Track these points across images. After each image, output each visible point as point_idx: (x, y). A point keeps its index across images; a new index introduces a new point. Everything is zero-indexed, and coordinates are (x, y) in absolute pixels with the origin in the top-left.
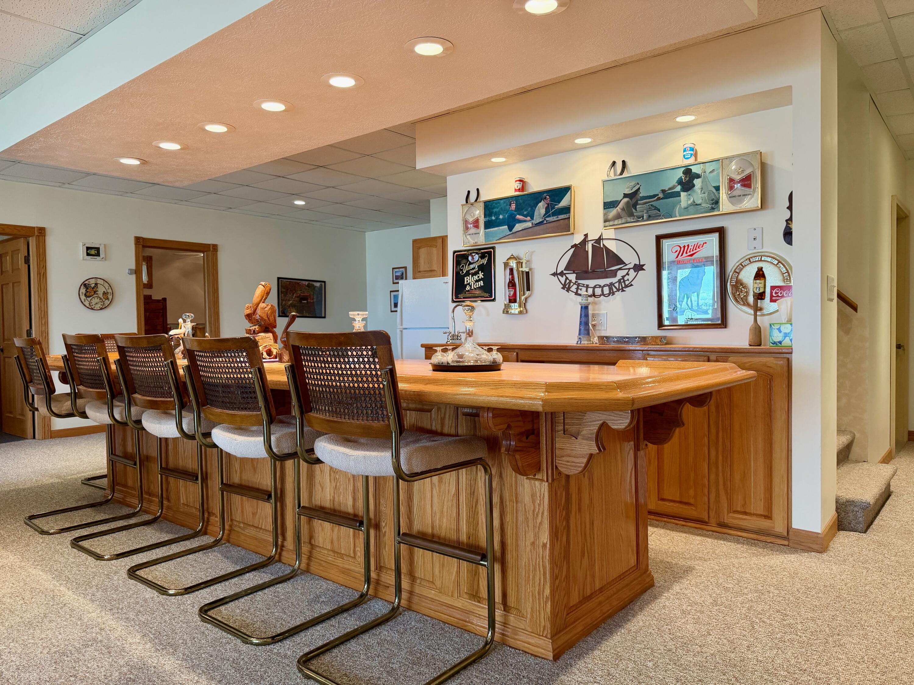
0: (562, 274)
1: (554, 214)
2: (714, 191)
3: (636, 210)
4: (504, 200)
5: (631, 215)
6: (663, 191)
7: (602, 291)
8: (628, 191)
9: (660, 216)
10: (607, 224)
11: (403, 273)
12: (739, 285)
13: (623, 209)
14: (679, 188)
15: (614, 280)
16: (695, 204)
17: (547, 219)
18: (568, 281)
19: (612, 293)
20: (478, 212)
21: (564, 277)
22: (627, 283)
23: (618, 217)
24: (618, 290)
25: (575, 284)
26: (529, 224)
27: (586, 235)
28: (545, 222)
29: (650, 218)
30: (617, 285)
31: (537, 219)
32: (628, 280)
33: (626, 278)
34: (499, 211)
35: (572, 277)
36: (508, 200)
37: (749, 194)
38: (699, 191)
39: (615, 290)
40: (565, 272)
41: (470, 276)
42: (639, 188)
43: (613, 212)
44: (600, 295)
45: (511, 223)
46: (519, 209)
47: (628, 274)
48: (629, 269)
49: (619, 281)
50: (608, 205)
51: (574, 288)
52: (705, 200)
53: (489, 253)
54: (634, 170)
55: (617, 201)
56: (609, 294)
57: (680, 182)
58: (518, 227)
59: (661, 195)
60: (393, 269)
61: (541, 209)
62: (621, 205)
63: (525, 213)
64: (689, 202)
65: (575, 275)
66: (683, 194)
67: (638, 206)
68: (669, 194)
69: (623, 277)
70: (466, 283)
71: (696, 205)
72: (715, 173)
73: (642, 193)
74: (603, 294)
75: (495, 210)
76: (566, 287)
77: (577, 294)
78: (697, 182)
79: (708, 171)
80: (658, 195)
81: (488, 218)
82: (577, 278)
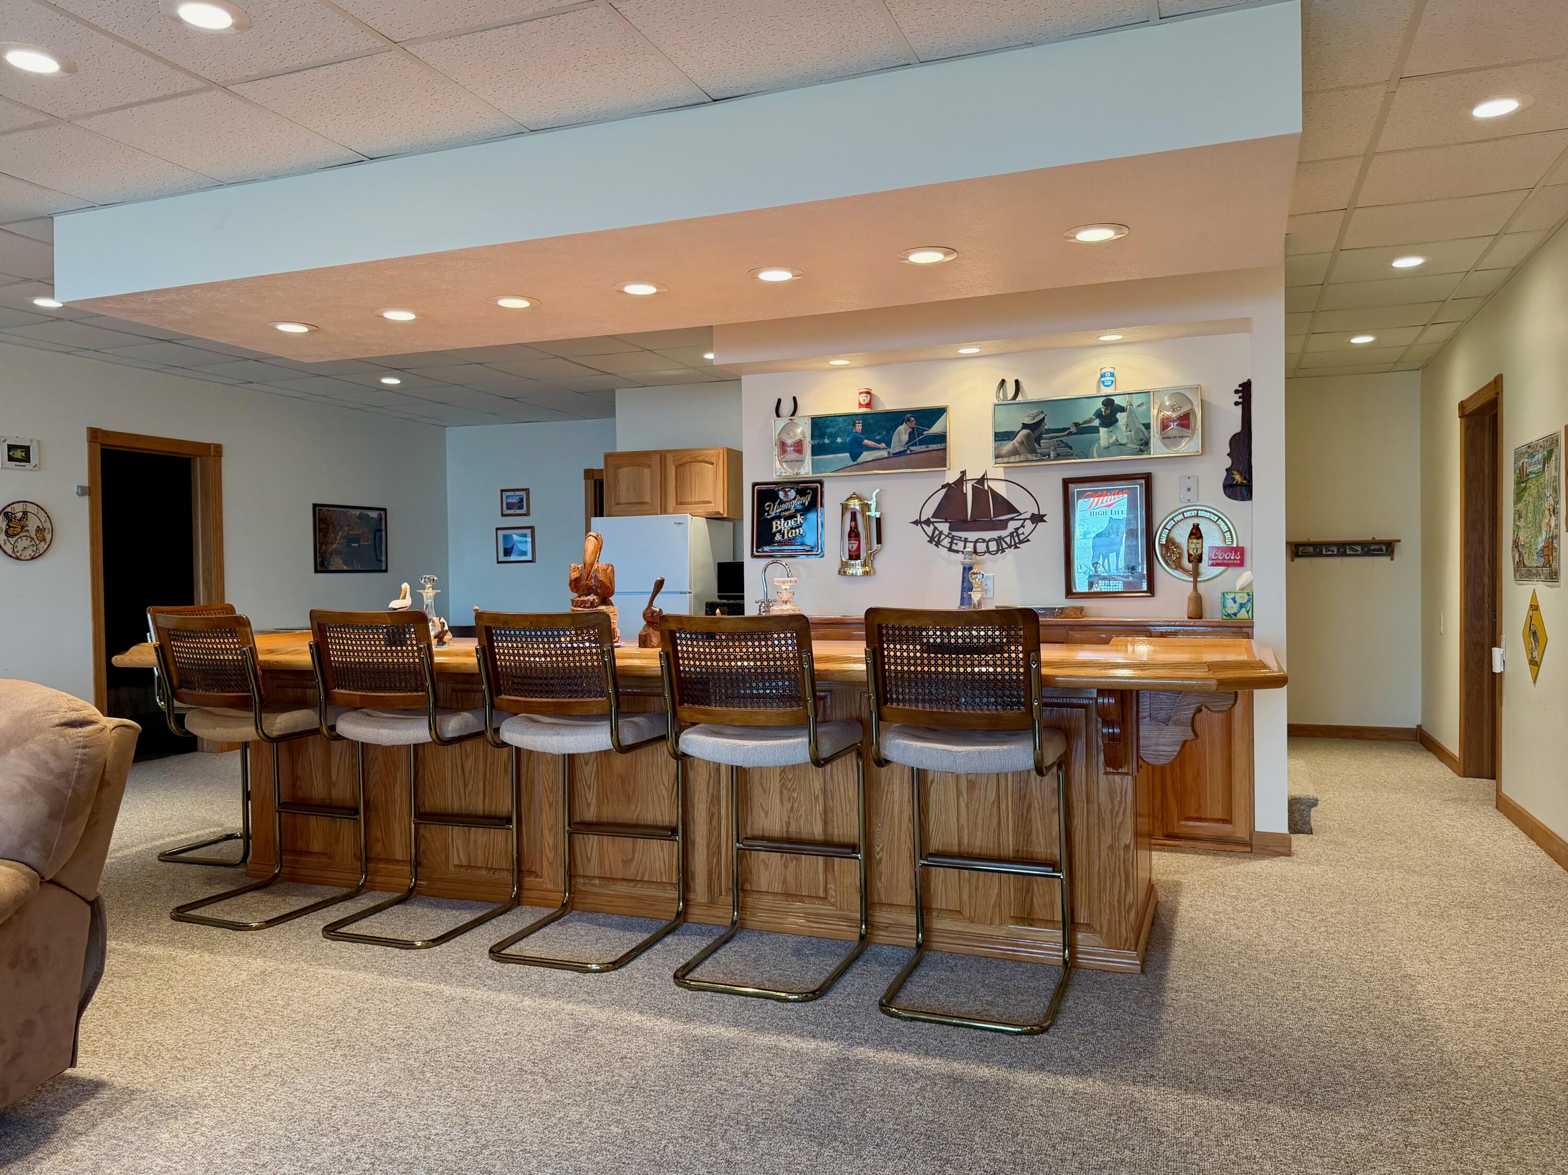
0: (928, 522)
1: (921, 443)
2: (1144, 429)
3: (1040, 446)
4: (845, 418)
5: (1033, 451)
6: (1076, 424)
7: (987, 547)
8: (1027, 421)
9: (1072, 455)
10: (999, 460)
11: (522, 500)
12: (1170, 544)
13: (1022, 443)
14: (1097, 422)
15: (1003, 533)
16: (1118, 444)
17: (912, 448)
18: (937, 532)
19: (1000, 550)
20: (803, 430)
21: (932, 527)
22: (1022, 537)
23: (1015, 452)
24: (1010, 546)
25: (947, 536)
26: (884, 454)
27: (963, 473)
28: (909, 452)
29: (1058, 456)
30: (1008, 540)
31: (896, 447)
32: (1023, 534)
33: (1020, 531)
34: (836, 432)
35: (944, 527)
36: (851, 418)
37: (1187, 437)
38: (1124, 428)
39: (1005, 546)
41: (782, 520)
42: (1044, 418)
43: (1008, 446)
44: (985, 553)
45: (855, 449)
46: (868, 431)
47: (1023, 526)
48: (1025, 520)
49: (1011, 535)
50: (1001, 437)
51: (946, 542)
52: (1132, 439)
53: (815, 490)
54: (1031, 393)
55: (1013, 432)
56: (997, 551)
57: (1098, 415)
58: (866, 456)
59: (1073, 430)
60: (502, 491)
61: (902, 433)
62: (1019, 438)
63: (878, 437)
64: (1111, 441)
65: (947, 525)
66: (1102, 430)
67: (1042, 441)
68: (1083, 429)
69: (1017, 529)
70: (774, 530)
71: (1120, 444)
72: (1144, 407)
73: (1048, 425)
74: (988, 551)
75: (829, 430)
76: (935, 540)
77: (950, 549)
78: (1121, 417)
79: (1135, 404)
80: (1069, 429)
81: (817, 441)
82: (950, 529)
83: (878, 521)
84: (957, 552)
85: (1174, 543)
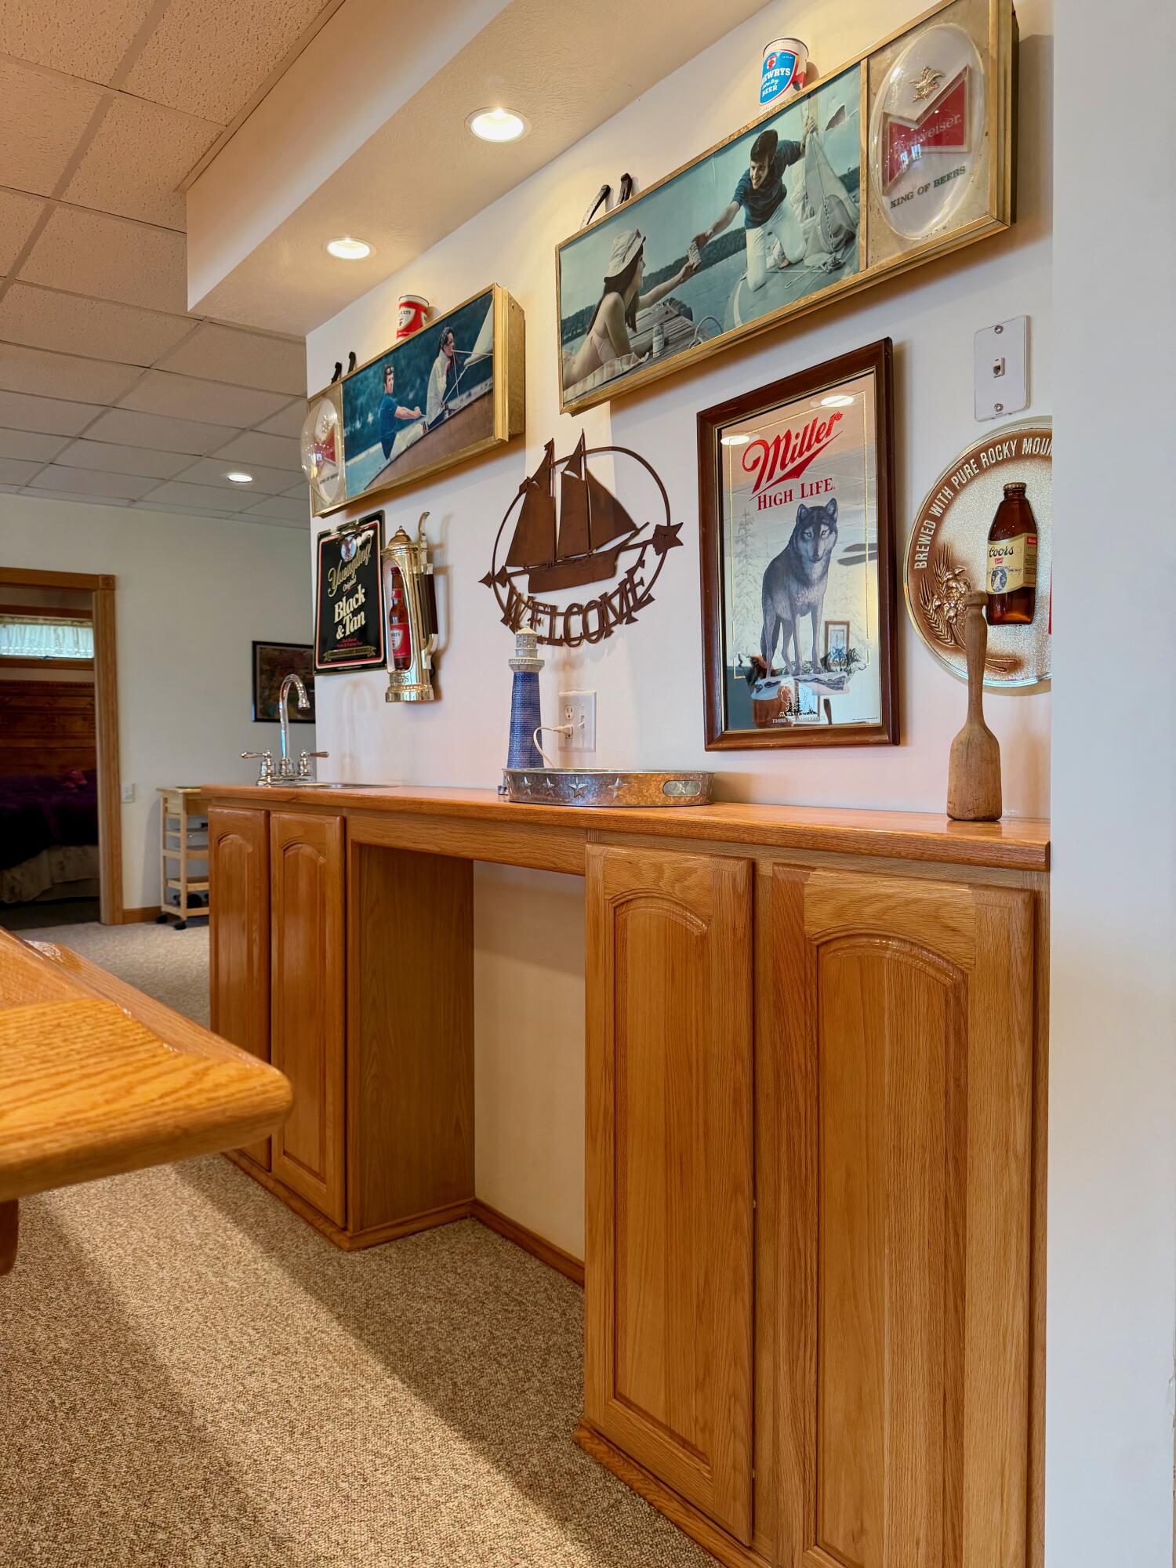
0: (503, 577)
2: (842, 194)
3: (635, 329)
4: (375, 368)
5: (623, 348)
6: (700, 241)
7: (585, 623)
9: (691, 334)
10: (571, 392)
12: (939, 568)
13: (604, 334)
14: (740, 217)
15: (610, 586)
16: (784, 265)
17: (451, 405)
18: (514, 598)
19: (605, 630)
20: (335, 414)
21: (508, 585)
23: (593, 363)
24: (618, 621)
25: (528, 605)
27: (550, 447)
28: (447, 416)
29: (665, 348)
30: (617, 601)
31: (433, 408)
32: (642, 582)
33: (637, 577)
34: (367, 403)
35: (523, 584)
37: (957, 173)
38: (799, 211)
39: (612, 618)
40: (510, 570)
41: (344, 599)
42: (641, 251)
43: (581, 351)
44: (580, 639)
45: (387, 432)
47: (641, 563)
48: (644, 545)
49: (622, 590)
50: (572, 329)
51: (526, 619)
52: (816, 238)
53: (375, 533)
55: (591, 308)
56: (599, 634)
57: (744, 192)
59: (694, 259)
61: (438, 375)
62: (599, 321)
63: (411, 396)
64: (770, 262)
65: (526, 578)
66: (753, 235)
67: (638, 315)
69: (631, 572)
70: (337, 620)
71: (790, 265)
72: (846, 119)
73: (648, 266)
74: (586, 635)
75: (360, 401)
76: (511, 616)
78: (793, 177)
80: (686, 259)
81: (349, 428)
82: (533, 588)
83: (431, 582)
85: (949, 564)
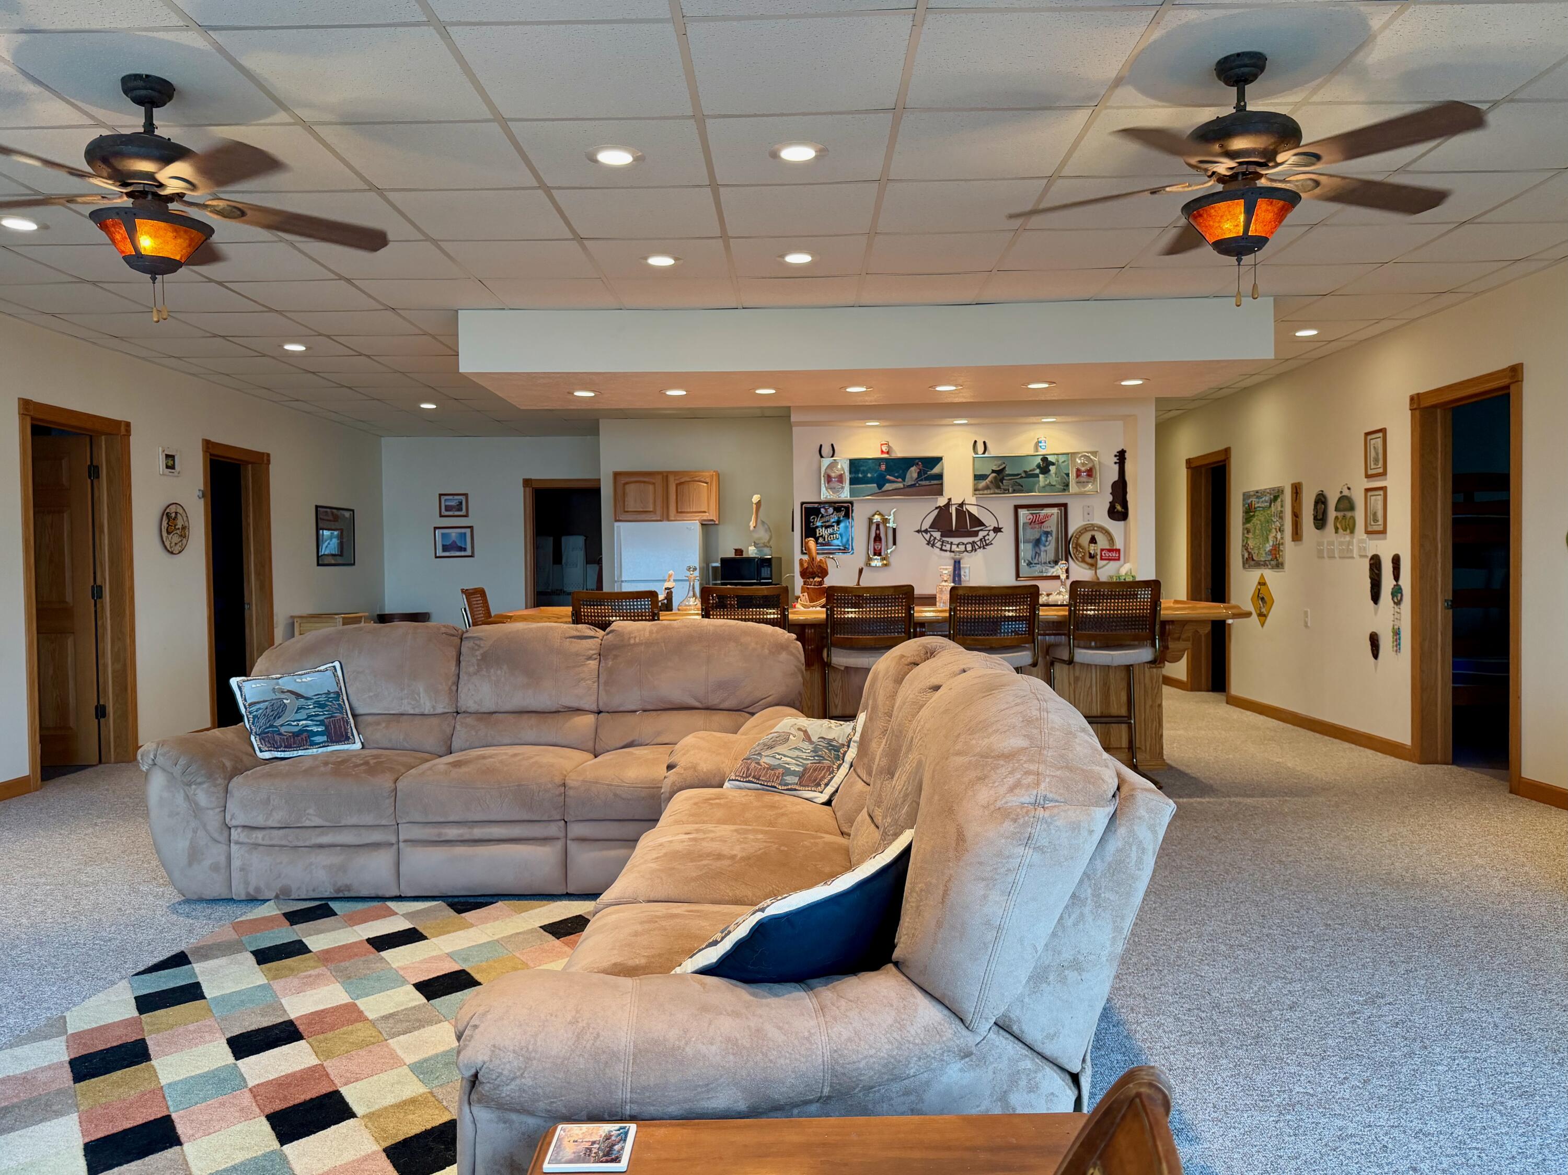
0: (926, 531)
1: (926, 479)
2: (1065, 476)
3: (1002, 484)
5: (999, 487)
6: (1025, 472)
7: (966, 548)
8: (995, 468)
9: (1022, 491)
10: (977, 492)
11: (461, 503)
12: (1078, 545)
13: (991, 482)
14: (1037, 471)
15: (976, 539)
16: (1050, 485)
18: (932, 538)
19: (974, 549)
20: (843, 467)
21: (929, 534)
22: (987, 542)
23: (987, 488)
24: (980, 548)
25: (939, 541)
26: (901, 485)
27: (950, 499)
28: (917, 485)
29: (1014, 491)
30: (979, 543)
31: (909, 482)
32: (988, 540)
33: (986, 538)
35: (937, 535)
36: (878, 461)
37: (1090, 482)
38: (1054, 476)
39: (977, 547)
40: (930, 529)
42: (1005, 467)
43: (982, 484)
44: (963, 551)
45: (880, 482)
46: (889, 470)
47: (988, 535)
48: (989, 531)
49: (981, 540)
50: (978, 477)
51: (938, 544)
53: (847, 509)
54: (993, 451)
56: (972, 551)
57: (1038, 466)
58: (888, 487)
59: (1023, 475)
60: (440, 495)
61: (913, 472)
62: (989, 478)
63: (896, 475)
64: (1046, 483)
65: (940, 533)
66: (1041, 476)
67: (1003, 481)
68: (1029, 475)
69: (984, 537)
70: (818, 535)
71: (1052, 485)
72: (1066, 463)
73: (1008, 471)
74: (966, 551)
75: (862, 468)
76: (931, 543)
77: (941, 549)
78: (1052, 468)
79: (1061, 461)
80: (1021, 474)
81: (853, 475)
82: (942, 536)
83: (894, 530)
84: (946, 551)
85: (1080, 546)
